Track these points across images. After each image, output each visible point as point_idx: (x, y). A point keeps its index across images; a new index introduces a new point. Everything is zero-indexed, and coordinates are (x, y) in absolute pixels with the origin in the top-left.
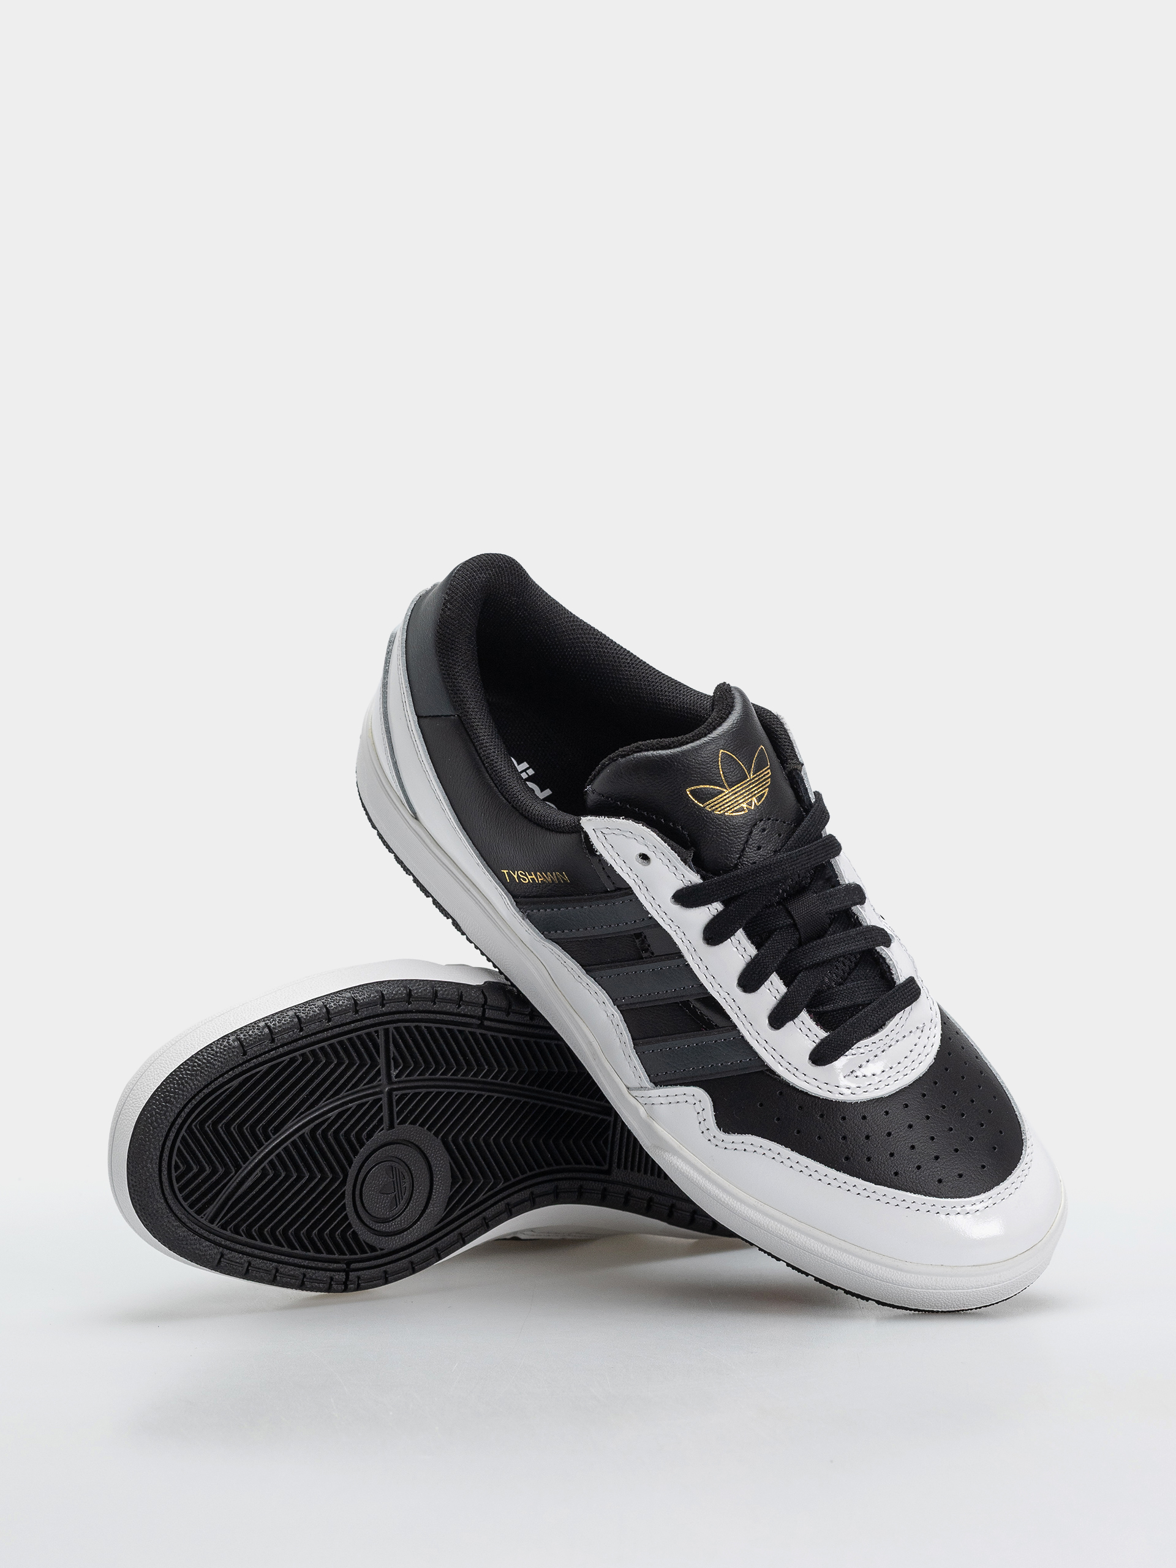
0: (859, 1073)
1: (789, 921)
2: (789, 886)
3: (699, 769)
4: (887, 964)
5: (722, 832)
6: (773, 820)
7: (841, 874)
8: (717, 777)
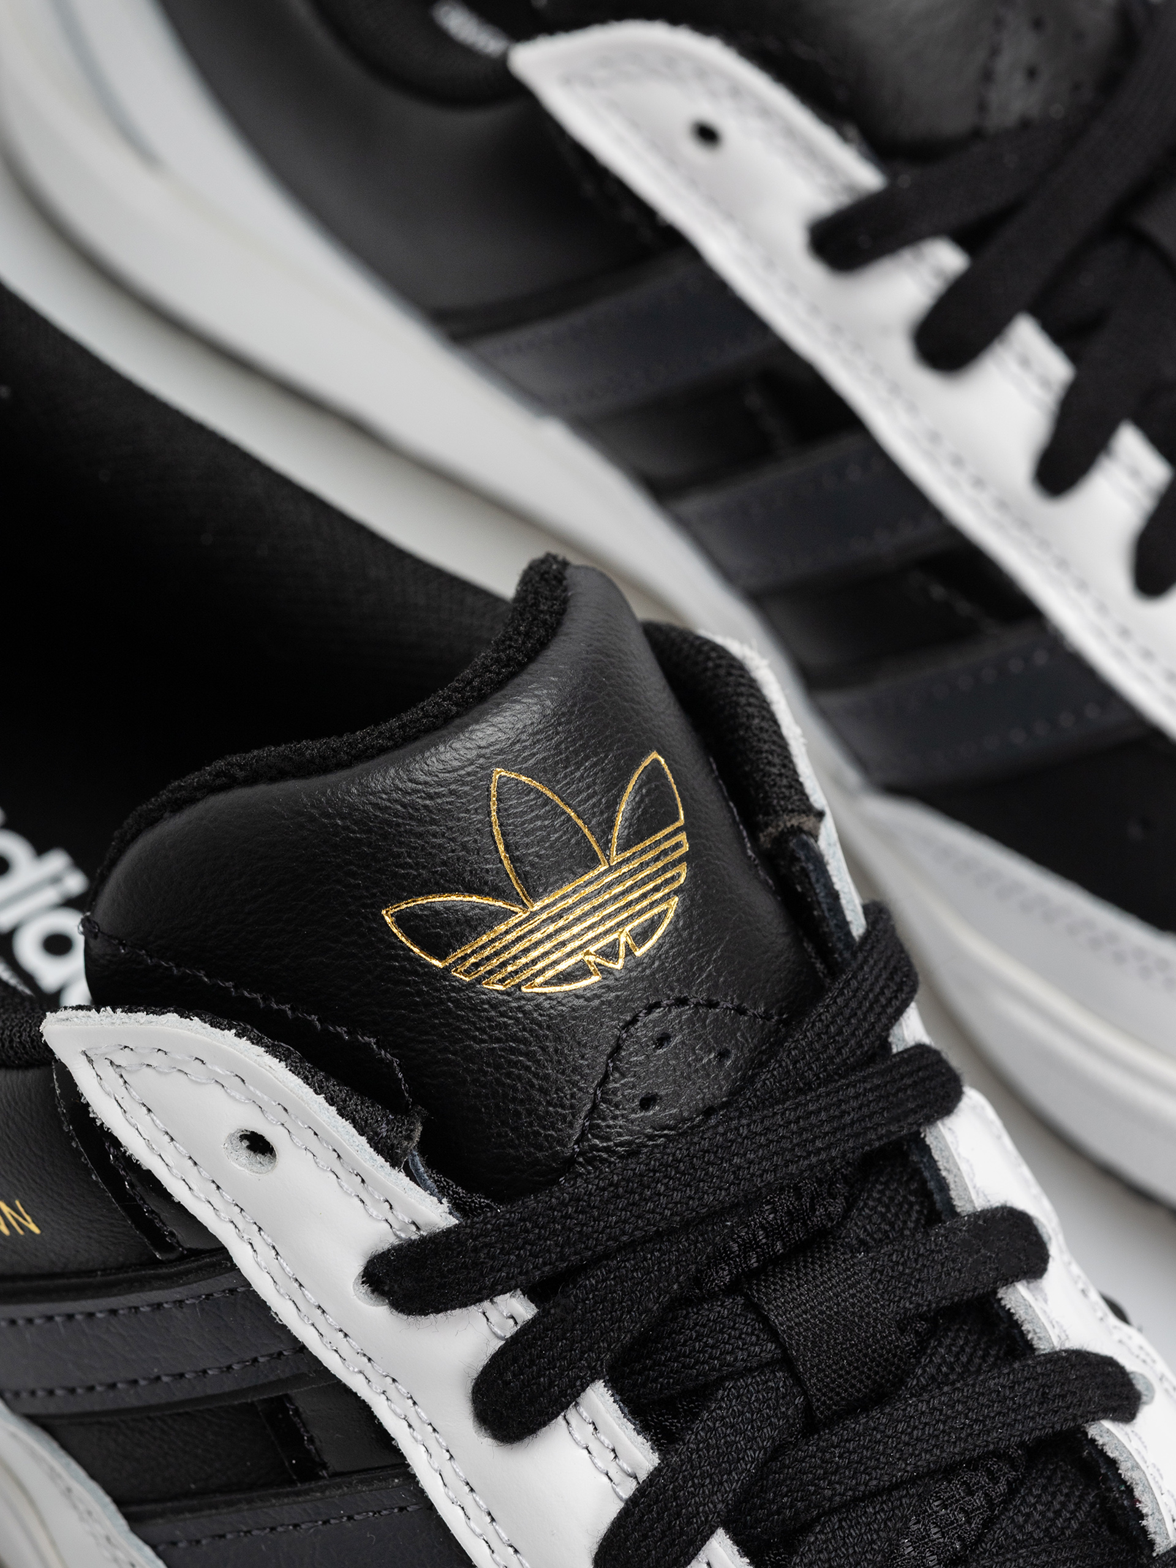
1: (767, 1349)
2: (762, 1227)
3: (420, 836)
4: (1124, 1482)
5: (515, 1051)
6: (697, 1005)
7: (959, 1175)
8: (485, 864)
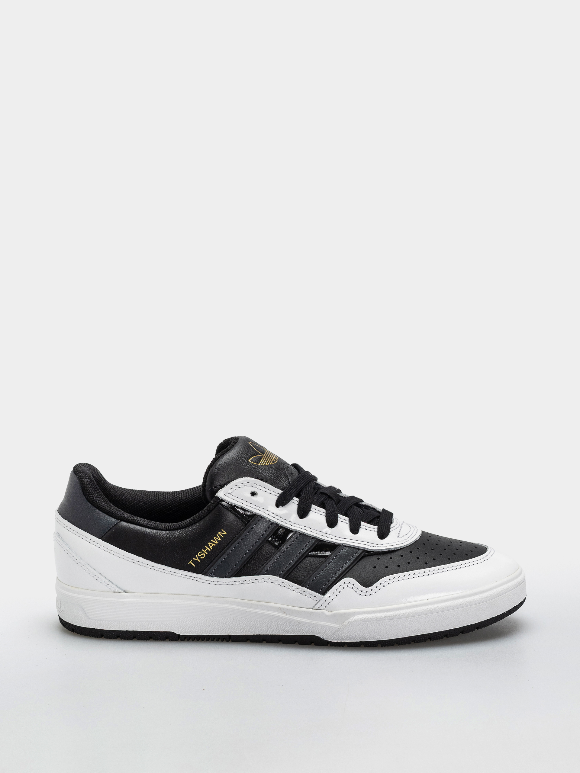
0: (402, 535)
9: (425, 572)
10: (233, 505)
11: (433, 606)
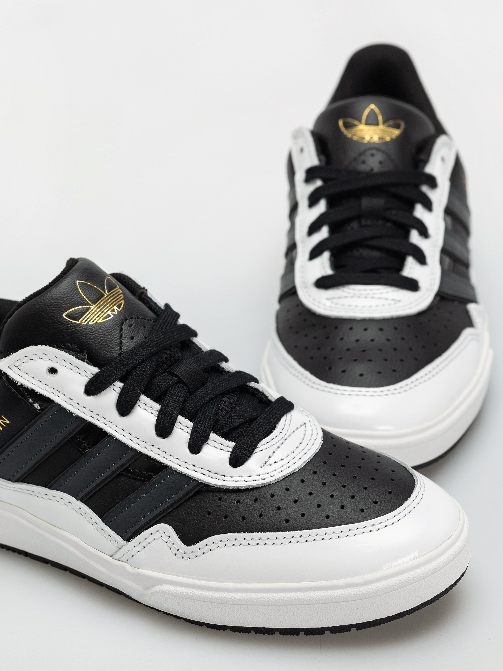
0: (271, 461)
1: (176, 379)
3: (65, 298)
4: (260, 392)
5: (100, 335)
6: (135, 319)
8: (81, 299)
9: (277, 538)
10: (19, 384)
11: (277, 595)
